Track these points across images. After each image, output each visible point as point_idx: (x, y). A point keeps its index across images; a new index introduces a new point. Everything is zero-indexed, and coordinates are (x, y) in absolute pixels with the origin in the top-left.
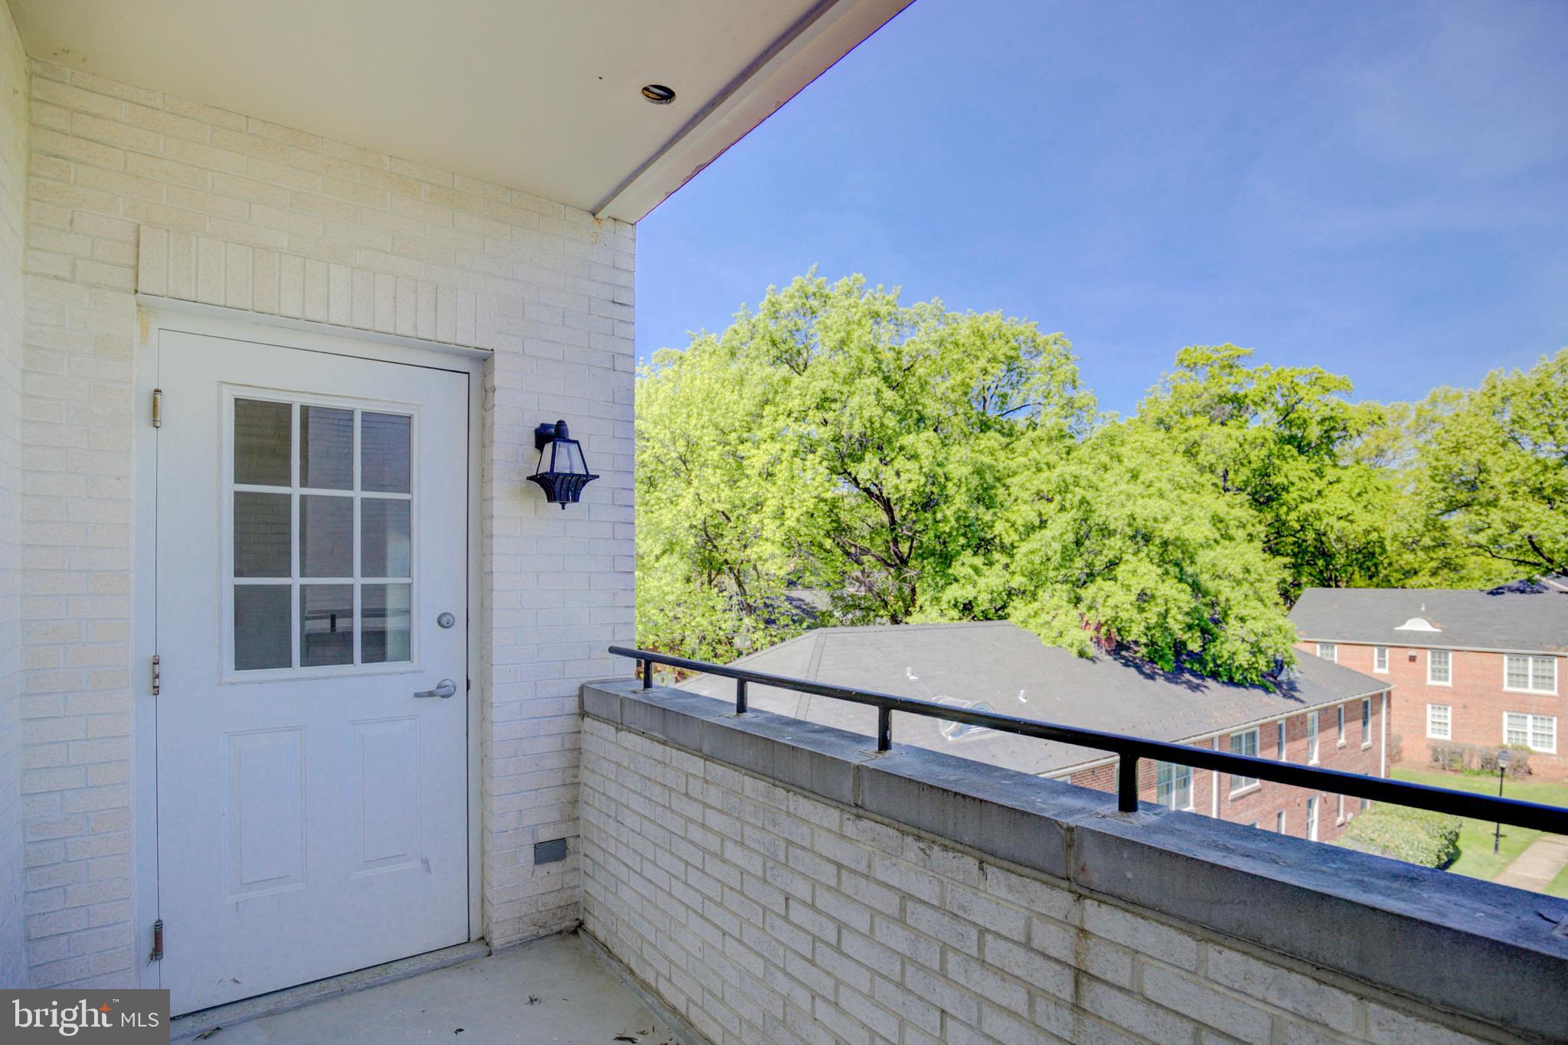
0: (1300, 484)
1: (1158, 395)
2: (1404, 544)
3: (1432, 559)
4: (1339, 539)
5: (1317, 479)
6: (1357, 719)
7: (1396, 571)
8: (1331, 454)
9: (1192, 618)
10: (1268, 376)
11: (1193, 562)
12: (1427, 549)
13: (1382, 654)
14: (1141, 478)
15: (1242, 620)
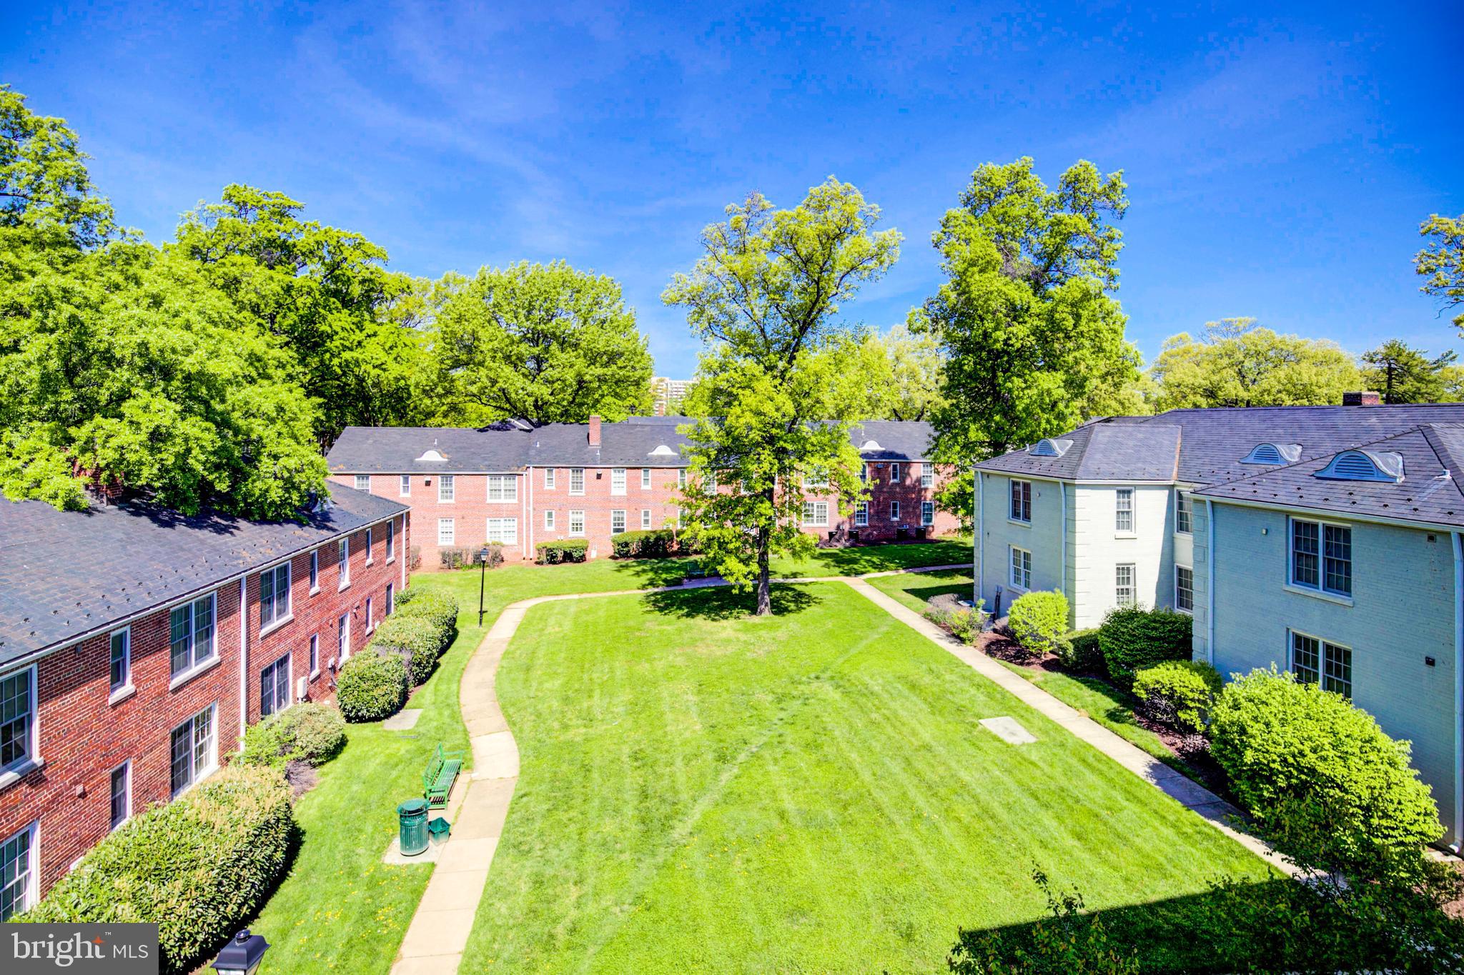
0: (342, 334)
1: (194, 223)
2: (424, 391)
3: (443, 404)
4: (375, 385)
5: (357, 331)
6: (382, 540)
7: (420, 413)
8: (371, 311)
9: (219, 458)
10: (316, 231)
11: (223, 401)
12: (440, 396)
13: (406, 481)
14: (165, 306)
15: (276, 457)
